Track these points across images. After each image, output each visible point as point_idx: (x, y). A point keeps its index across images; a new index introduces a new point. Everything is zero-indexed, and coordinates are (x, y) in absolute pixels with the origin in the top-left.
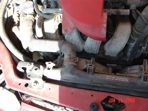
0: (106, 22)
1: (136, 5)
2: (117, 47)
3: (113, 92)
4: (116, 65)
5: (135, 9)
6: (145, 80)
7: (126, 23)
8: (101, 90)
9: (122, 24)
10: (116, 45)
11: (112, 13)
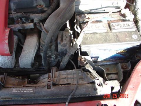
0: (8, 38)
1: (38, 19)
2: (27, 59)
3: (23, 103)
4: (39, 75)
5: (38, 22)
6: (49, 87)
7: (34, 35)
8: (12, 104)
9: (30, 36)
10: (26, 57)
11: (18, 28)
